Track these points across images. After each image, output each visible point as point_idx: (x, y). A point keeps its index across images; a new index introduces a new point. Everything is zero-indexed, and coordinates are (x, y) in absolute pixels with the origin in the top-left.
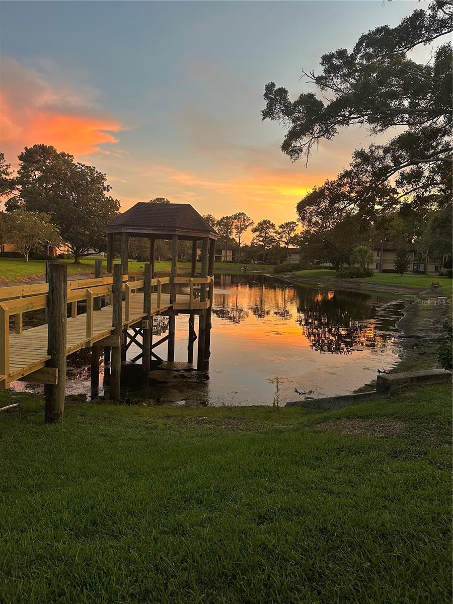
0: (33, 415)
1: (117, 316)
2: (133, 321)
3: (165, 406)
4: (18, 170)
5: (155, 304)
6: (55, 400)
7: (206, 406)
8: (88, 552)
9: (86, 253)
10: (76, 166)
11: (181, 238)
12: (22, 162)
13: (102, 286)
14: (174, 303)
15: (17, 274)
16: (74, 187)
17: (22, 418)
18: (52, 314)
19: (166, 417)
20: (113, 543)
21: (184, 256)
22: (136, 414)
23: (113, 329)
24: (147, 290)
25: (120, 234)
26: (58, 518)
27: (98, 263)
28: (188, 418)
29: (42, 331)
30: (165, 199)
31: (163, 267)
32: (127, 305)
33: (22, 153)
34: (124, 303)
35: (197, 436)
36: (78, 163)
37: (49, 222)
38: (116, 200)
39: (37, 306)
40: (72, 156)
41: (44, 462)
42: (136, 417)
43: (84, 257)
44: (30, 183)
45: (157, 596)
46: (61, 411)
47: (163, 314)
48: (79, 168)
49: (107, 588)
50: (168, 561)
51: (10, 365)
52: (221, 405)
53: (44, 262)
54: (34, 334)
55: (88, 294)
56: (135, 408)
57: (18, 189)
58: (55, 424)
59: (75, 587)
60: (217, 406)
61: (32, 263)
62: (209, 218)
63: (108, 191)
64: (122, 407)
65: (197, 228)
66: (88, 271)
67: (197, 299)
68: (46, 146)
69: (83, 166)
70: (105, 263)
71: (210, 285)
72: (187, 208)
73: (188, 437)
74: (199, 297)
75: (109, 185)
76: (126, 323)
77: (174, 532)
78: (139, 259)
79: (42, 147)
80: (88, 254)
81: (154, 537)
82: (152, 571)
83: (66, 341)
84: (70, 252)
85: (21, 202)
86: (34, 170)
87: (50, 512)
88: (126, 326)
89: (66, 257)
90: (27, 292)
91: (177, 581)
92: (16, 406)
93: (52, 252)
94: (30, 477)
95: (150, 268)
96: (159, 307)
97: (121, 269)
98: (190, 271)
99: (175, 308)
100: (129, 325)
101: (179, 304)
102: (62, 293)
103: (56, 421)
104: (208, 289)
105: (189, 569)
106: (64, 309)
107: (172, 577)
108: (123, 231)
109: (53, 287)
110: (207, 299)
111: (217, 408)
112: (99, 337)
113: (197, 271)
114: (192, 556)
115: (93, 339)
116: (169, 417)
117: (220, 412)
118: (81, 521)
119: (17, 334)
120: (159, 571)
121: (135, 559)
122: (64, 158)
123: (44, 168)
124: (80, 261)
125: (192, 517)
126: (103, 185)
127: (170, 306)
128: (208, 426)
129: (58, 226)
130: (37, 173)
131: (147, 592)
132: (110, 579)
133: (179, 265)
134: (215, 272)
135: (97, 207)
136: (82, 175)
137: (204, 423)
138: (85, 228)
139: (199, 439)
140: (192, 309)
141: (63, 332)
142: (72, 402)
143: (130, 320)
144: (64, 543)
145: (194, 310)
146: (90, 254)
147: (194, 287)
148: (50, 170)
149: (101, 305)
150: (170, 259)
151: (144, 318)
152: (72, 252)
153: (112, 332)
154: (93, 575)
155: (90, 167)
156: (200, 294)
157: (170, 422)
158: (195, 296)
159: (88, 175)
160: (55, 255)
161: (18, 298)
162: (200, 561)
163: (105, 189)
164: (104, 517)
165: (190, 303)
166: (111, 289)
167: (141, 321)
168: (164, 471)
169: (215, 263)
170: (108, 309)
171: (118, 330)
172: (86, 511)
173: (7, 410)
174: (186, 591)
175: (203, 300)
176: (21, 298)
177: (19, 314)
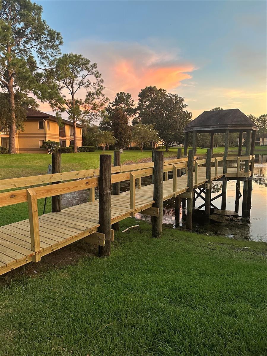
0: (146, 232)
1: (190, 180)
2: (200, 184)
3: (221, 237)
4: (138, 102)
5: (214, 173)
6: (157, 225)
7: (249, 240)
8: (177, 312)
9: (172, 145)
10: (168, 96)
11: (232, 131)
12: (140, 97)
13: (181, 163)
14: (226, 173)
15: (137, 158)
16: (167, 108)
17: (141, 233)
18: (156, 178)
19: (221, 243)
20: (191, 311)
21: (232, 143)
22: (202, 239)
23: (188, 188)
24: (208, 165)
25: (192, 132)
26: (161, 290)
27: (180, 150)
28: (236, 246)
29: (150, 188)
30: (220, 108)
31: (218, 151)
32: (196, 174)
33: (140, 93)
34: (194, 173)
35: (243, 258)
36: (169, 94)
37: (153, 130)
38: (190, 112)
39: (148, 174)
40: (165, 90)
41: (152, 258)
42: (202, 241)
43: (171, 148)
44: (144, 109)
45: (220, 350)
46: (160, 231)
47: (218, 180)
48: (169, 97)
49: (189, 335)
50: (226, 330)
51: (136, 205)
52: (260, 241)
53: (151, 151)
54: (147, 189)
55: (174, 168)
56: (202, 236)
57: (138, 113)
58: (157, 238)
59: (171, 330)
60: (257, 241)
61: (145, 152)
62: (251, 117)
63: (185, 108)
64: (194, 234)
65: (243, 124)
66: (173, 155)
67: (242, 170)
68: (152, 87)
69: (171, 95)
70: (183, 150)
71: (252, 161)
72: (237, 111)
73: (237, 258)
74: (244, 170)
75: (186, 104)
76: (196, 184)
77: (229, 314)
78: (203, 147)
79: (150, 88)
80: (173, 146)
81: (216, 314)
82: (216, 334)
83: (163, 194)
84: (164, 145)
85: (139, 120)
86: (146, 101)
87: (157, 286)
88: (195, 186)
89: (161, 148)
90: (143, 167)
91: (232, 344)
92: (138, 227)
93: (154, 145)
94: (146, 265)
95: (211, 151)
96: (216, 175)
97: (193, 153)
98: (237, 153)
99: (227, 176)
100: (197, 186)
101: (229, 174)
102: (161, 167)
103: (158, 237)
104: (250, 164)
105: (241, 340)
106: (162, 176)
107: (229, 341)
108: (194, 130)
109: (156, 164)
110: (249, 171)
111: (257, 243)
112: (180, 192)
113: (242, 153)
114: (242, 332)
115: (177, 193)
116: (223, 244)
117: (259, 245)
118: (173, 295)
119: (138, 189)
120: (220, 335)
121: (205, 324)
122: (161, 92)
123: (151, 99)
124: (169, 150)
125: (241, 307)
126: (183, 105)
127: (223, 175)
128: (251, 253)
129: (157, 131)
130: (147, 102)
131: (213, 345)
132: (190, 331)
133: (230, 149)
134: (255, 153)
135: (179, 118)
136: (171, 100)
137: (248, 251)
138: (172, 131)
139: (245, 260)
140: (238, 177)
141: (161, 188)
142: (165, 227)
143: (198, 183)
144: (164, 304)
145: (240, 177)
146: (174, 146)
147: (240, 163)
148: (154, 100)
149: (180, 174)
150: (223, 146)
151: (206, 182)
152: (165, 145)
153: (187, 190)
154: (181, 326)
155: (175, 95)
156: (244, 167)
157: (224, 247)
158: (241, 168)
159: (174, 100)
160: (156, 147)
161: (139, 170)
162: (248, 336)
163: (183, 106)
164: (186, 295)
165: (237, 173)
166: (187, 165)
167: (205, 184)
168: (222, 275)
169: (255, 147)
170: (185, 177)
171: (190, 189)
172: (176, 290)
173: (134, 228)
174: (238, 352)
175: (246, 171)
176: (140, 170)
177: (139, 178)
